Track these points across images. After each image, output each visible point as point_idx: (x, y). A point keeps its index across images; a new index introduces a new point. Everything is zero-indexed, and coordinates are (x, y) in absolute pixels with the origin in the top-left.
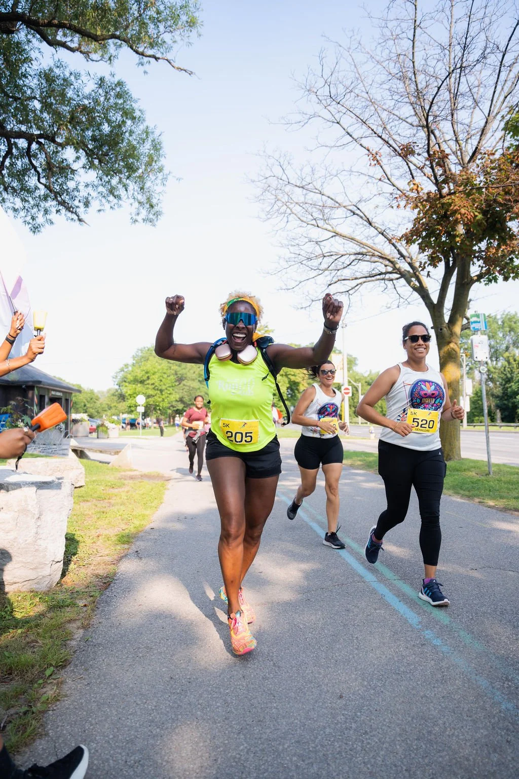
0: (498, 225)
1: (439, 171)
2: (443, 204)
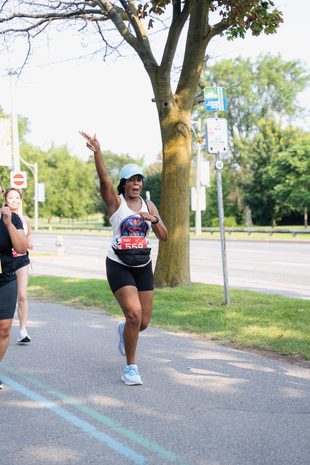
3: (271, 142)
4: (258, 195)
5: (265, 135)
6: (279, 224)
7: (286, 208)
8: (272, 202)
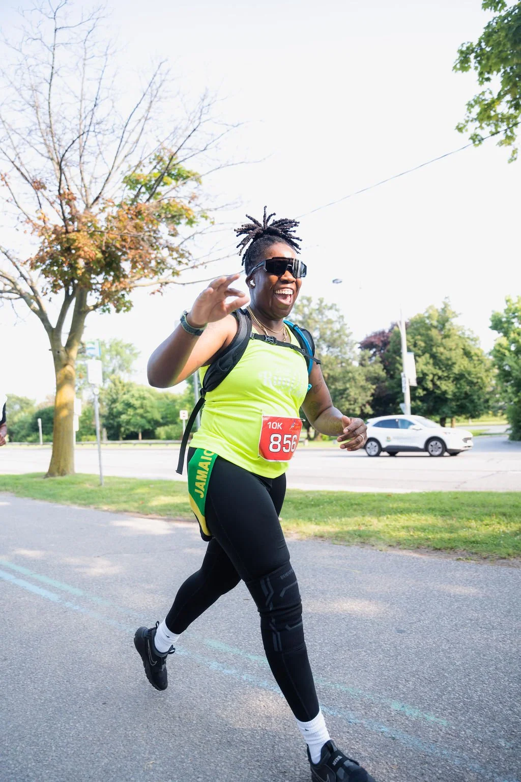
0: (114, 265)
1: (67, 209)
2: (68, 239)
3: (118, 389)
4: (111, 421)
5: (115, 385)
6: (124, 439)
7: (128, 429)
8: (119, 426)
